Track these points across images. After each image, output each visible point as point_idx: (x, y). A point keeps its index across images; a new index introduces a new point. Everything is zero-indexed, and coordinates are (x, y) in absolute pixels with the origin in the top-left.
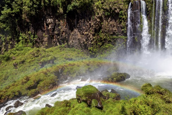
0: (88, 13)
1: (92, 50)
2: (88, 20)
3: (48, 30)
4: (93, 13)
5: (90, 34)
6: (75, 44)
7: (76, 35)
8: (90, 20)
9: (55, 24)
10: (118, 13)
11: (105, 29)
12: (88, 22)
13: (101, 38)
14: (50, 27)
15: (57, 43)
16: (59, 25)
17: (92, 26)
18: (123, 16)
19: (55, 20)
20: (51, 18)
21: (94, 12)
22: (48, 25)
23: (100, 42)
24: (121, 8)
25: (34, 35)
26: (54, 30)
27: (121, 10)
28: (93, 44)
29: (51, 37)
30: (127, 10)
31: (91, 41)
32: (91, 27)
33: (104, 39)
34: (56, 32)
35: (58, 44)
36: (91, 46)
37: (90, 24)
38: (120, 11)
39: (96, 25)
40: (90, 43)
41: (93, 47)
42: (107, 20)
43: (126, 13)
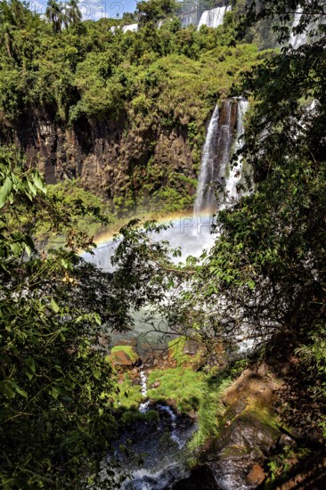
0: (112, 126)
1: (120, 203)
2: (112, 142)
3: (44, 148)
4: (126, 123)
5: (116, 170)
6: (91, 185)
7: (93, 167)
8: (117, 139)
9: (56, 136)
10: (186, 126)
11: (163, 156)
12: (113, 145)
13: (151, 176)
14: (47, 143)
15: (62, 175)
16: (63, 140)
17: (124, 153)
18: (196, 134)
19: (56, 130)
20: (47, 125)
21: (129, 122)
22: (43, 137)
23: (149, 183)
24: (192, 114)
25: (22, 153)
26: (54, 149)
27: (192, 119)
28: (124, 191)
29: (52, 162)
30: (206, 122)
31: (121, 185)
32: (119, 155)
33: (160, 178)
34: (59, 154)
35: (65, 176)
36: (120, 195)
37: (117, 149)
38: (190, 121)
39: (134, 149)
40: (116, 187)
41: (124, 196)
42: (168, 136)
43: (203, 129)
